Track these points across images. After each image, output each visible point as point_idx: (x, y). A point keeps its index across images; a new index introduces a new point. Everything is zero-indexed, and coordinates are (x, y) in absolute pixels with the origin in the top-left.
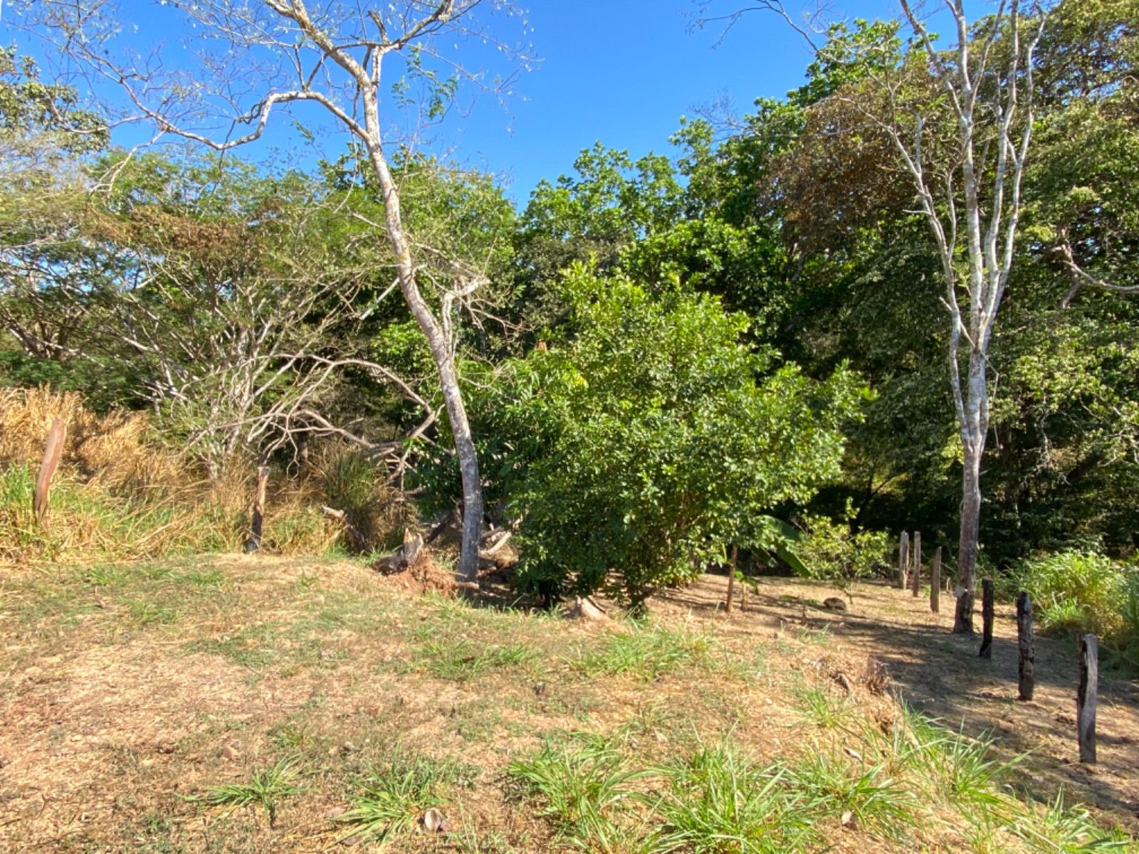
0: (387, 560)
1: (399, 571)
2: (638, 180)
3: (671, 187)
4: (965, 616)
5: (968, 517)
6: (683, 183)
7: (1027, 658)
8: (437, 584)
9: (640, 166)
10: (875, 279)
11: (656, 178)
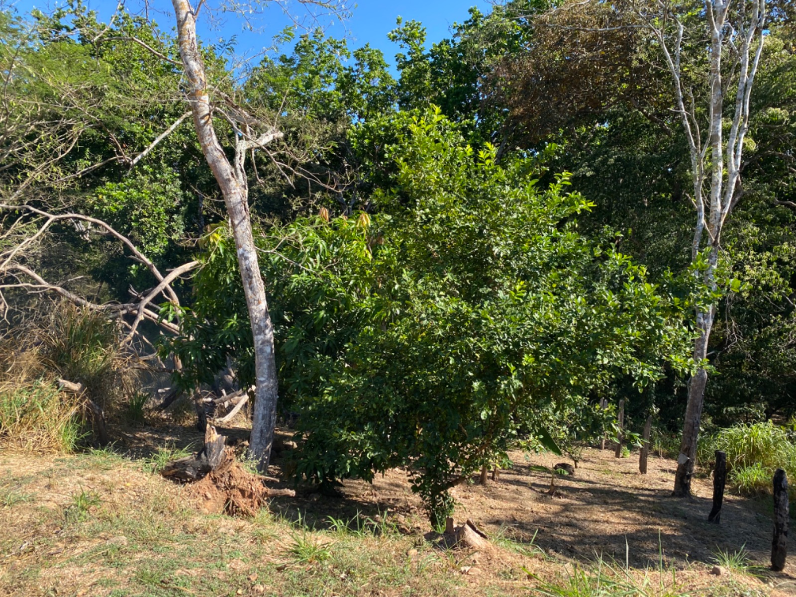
0: (184, 464)
1: (199, 477)
2: (355, 68)
3: (385, 78)
4: (685, 481)
5: (695, 392)
6: (395, 76)
7: (782, 532)
8: (242, 491)
9: (357, 56)
10: (588, 174)
11: (371, 68)
